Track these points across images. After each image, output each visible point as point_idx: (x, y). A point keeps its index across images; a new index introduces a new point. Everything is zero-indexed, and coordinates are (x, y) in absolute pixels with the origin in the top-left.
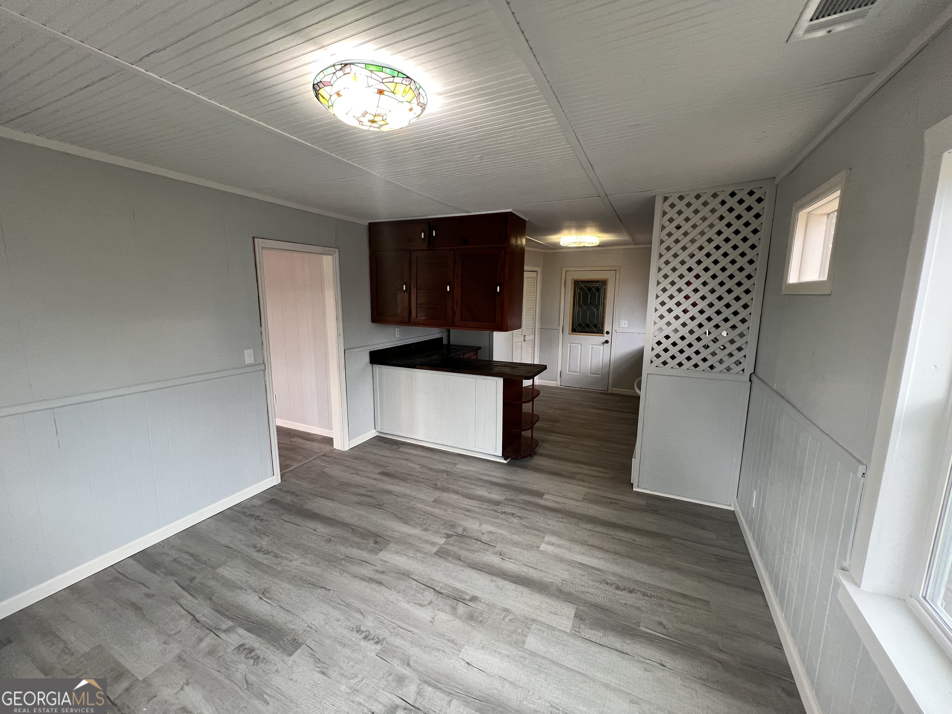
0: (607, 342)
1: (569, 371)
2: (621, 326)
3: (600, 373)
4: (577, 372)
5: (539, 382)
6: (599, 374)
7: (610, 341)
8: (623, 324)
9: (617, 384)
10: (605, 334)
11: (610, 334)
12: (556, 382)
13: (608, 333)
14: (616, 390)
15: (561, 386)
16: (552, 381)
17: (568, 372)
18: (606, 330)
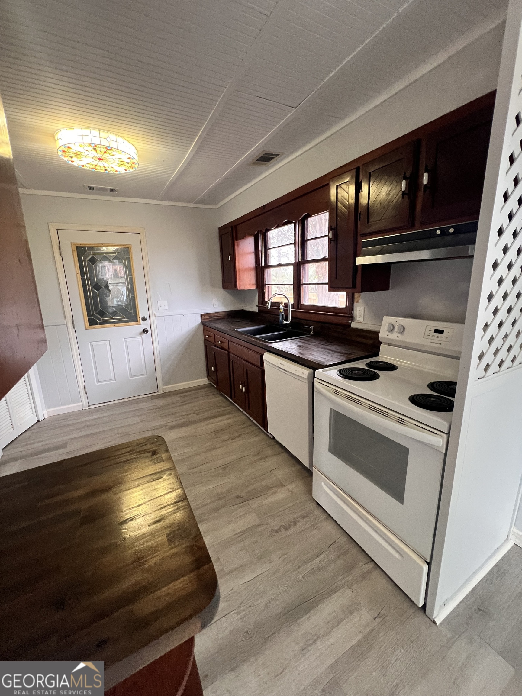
0: (145, 331)
1: (98, 381)
2: (160, 308)
3: (144, 372)
4: (111, 380)
5: (48, 412)
6: (143, 375)
7: (149, 330)
8: (162, 306)
9: (169, 380)
10: (141, 321)
11: (147, 321)
12: (81, 404)
13: (144, 319)
14: (170, 388)
15: (89, 406)
16: (73, 403)
17: (96, 384)
18: (141, 316)
